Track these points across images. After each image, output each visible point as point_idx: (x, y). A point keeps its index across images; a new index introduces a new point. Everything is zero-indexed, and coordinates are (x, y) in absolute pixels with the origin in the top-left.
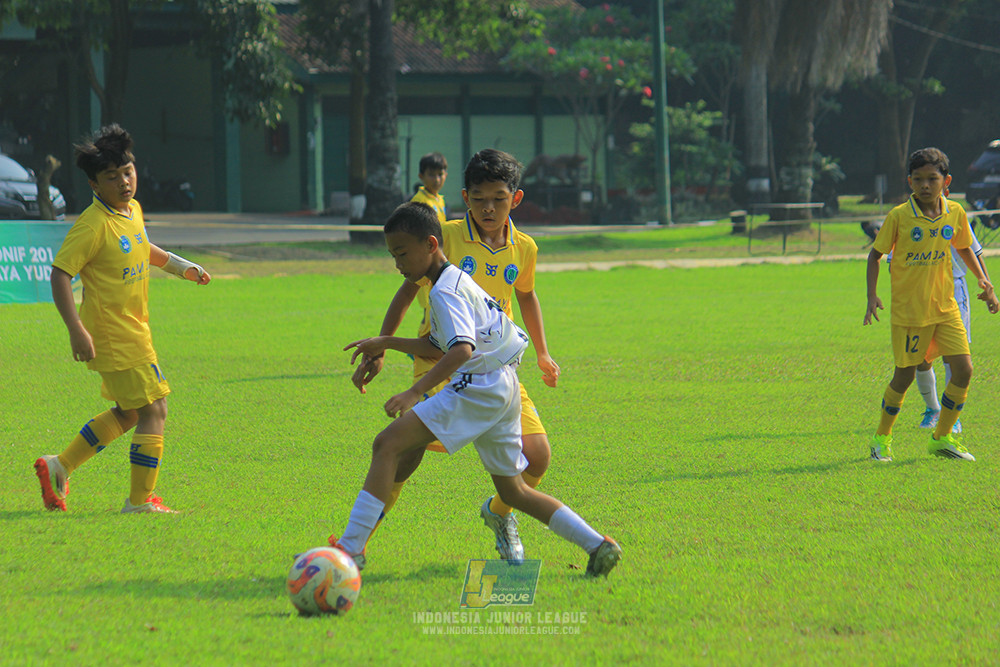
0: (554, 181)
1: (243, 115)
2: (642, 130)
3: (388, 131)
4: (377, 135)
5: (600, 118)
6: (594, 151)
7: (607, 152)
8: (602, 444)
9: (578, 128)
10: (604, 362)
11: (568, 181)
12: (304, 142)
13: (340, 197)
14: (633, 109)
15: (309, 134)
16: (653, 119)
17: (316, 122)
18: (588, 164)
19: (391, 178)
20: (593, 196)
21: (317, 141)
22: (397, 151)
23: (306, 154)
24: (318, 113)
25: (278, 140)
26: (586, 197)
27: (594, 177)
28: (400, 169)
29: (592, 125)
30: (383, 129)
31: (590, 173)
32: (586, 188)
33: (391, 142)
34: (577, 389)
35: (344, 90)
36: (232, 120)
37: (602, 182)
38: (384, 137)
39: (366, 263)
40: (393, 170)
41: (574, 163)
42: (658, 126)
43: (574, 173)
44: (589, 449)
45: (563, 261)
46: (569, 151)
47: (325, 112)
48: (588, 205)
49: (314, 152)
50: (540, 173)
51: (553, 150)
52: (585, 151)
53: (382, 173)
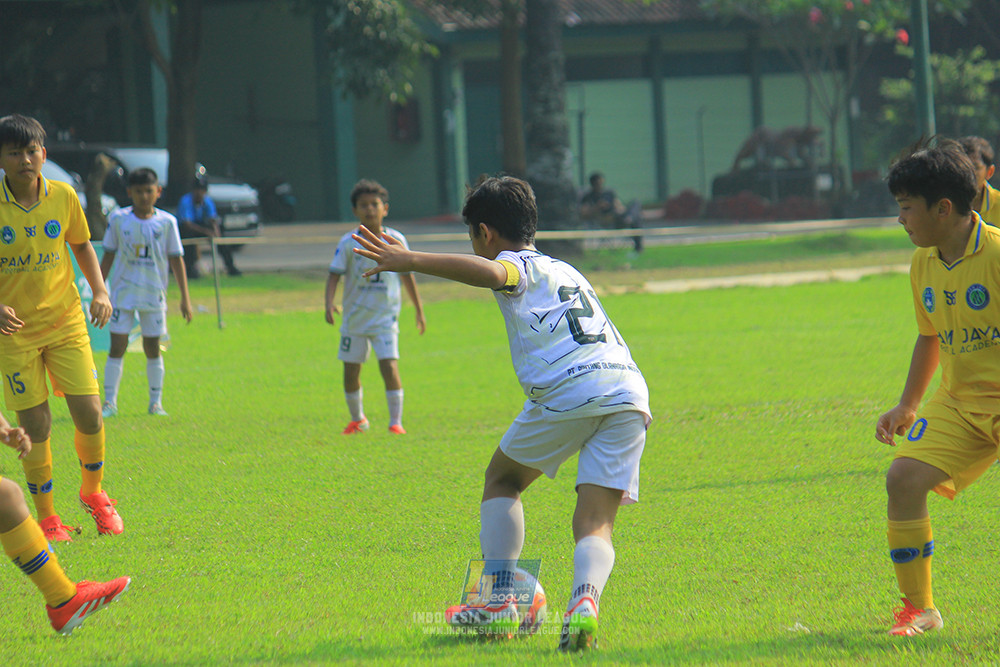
0: (778, 163)
1: (359, 89)
2: (897, 88)
3: (553, 104)
4: (539, 110)
5: (840, 76)
6: (833, 121)
7: (850, 122)
8: (859, 514)
9: (810, 90)
10: (857, 403)
11: (798, 162)
12: (440, 123)
14: (885, 60)
15: (447, 113)
16: (912, 73)
17: (454, 96)
18: (824, 138)
19: (558, 167)
20: (834, 180)
21: (457, 121)
22: (565, 130)
23: (443, 139)
24: (457, 83)
25: (405, 122)
26: (824, 182)
27: (833, 154)
28: (570, 155)
29: (827, 86)
30: (546, 101)
31: (827, 149)
32: (823, 170)
33: (558, 119)
34: (823, 442)
35: (492, 52)
36: (344, 96)
37: (844, 162)
38: (548, 111)
40: (561, 156)
41: (805, 138)
42: (919, 83)
43: (806, 150)
44: (843, 521)
45: (796, 270)
46: (798, 122)
47: (469, 81)
48: (826, 194)
49: (453, 137)
50: (760, 152)
51: (778, 121)
52: (819, 121)
53: (546, 160)
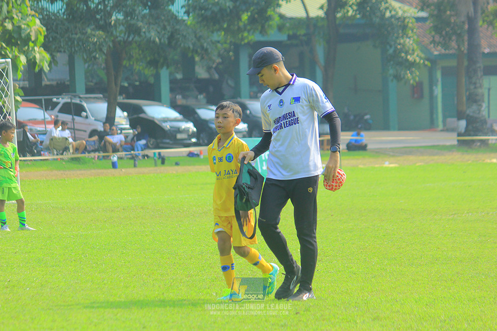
1: (398, 78)
3: (478, 85)
4: (472, 87)
12: (431, 91)
13: (452, 121)
15: (434, 88)
17: (438, 81)
19: (479, 110)
21: (438, 91)
22: (482, 95)
23: (432, 97)
24: (439, 75)
25: (417, 90)
28: (484, 105)
30: (475, 84)
35: (453, 63)
36: (392, 80)
38: (475, 88)
39: (467, 157)
40: (481, 106)
47: (443, 74)
49: (437, 97)
53: (475, 107)
